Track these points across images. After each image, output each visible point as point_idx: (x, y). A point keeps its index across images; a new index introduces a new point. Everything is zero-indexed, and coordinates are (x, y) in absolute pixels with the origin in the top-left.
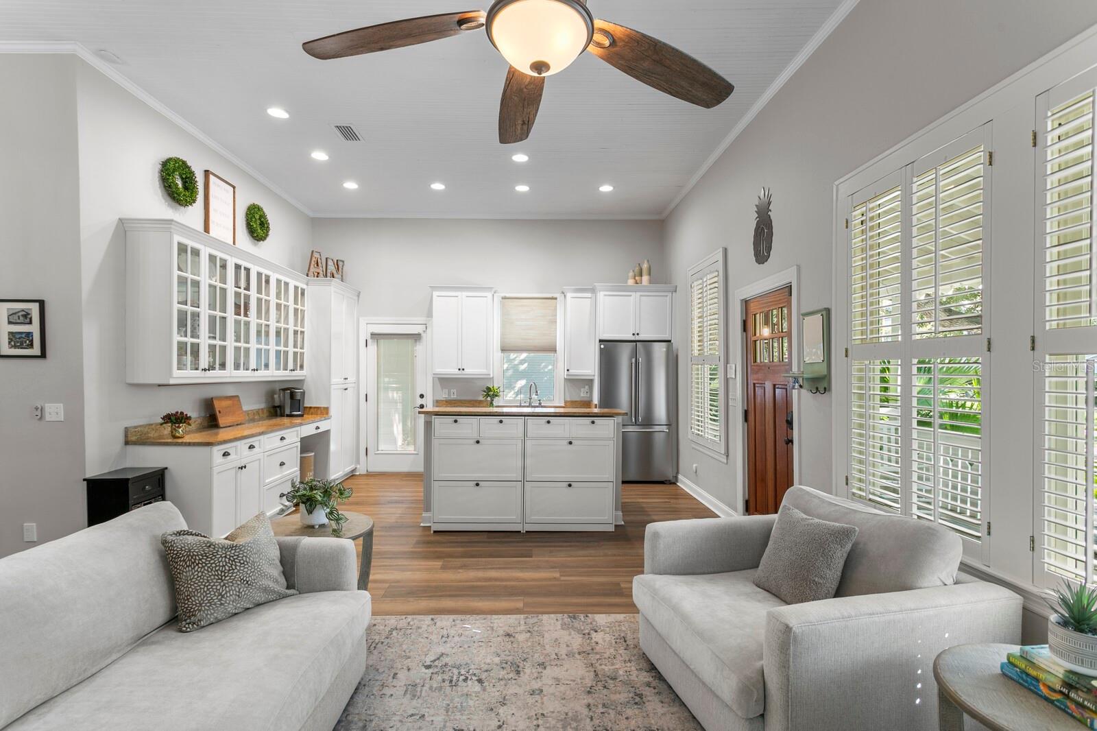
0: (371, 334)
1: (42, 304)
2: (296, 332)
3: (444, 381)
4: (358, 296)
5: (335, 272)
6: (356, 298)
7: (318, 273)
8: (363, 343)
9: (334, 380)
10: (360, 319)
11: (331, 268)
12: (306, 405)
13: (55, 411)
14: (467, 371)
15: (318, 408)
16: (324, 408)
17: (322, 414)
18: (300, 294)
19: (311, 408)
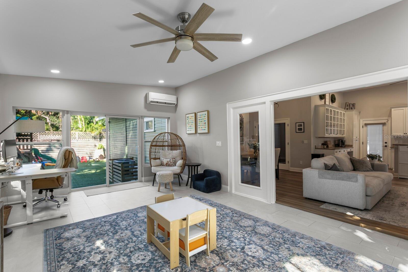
0: (365, 124)
1: (304, 123)
2: (343, 125)
5: (352, 107)
6: (359, 114)
7: (348, 108)
8: (361, 126)
9: (354, 138)
10: (361, 120)
11: (351, 106)
12: (345, 144)
13: (306, 142)
15: (349, 145)
16: (351, 145)
17: (350, 147)
18: (344, 114)
19: (347, 145)
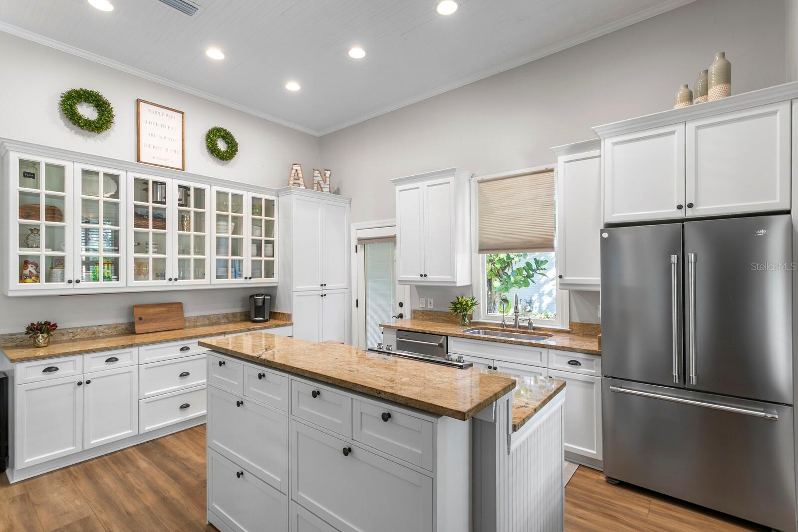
0: (358, 240)
3: (422, 289)
4: (350, 203)
5: (322, 182)
6: (349, 206)
8: (354, 249)
9: (299, 287)
10: (352, 225)
14: (430, 277)
16: (286, 314)
17: (286, 320)
18: (265, 205)
19: (280, 313)
